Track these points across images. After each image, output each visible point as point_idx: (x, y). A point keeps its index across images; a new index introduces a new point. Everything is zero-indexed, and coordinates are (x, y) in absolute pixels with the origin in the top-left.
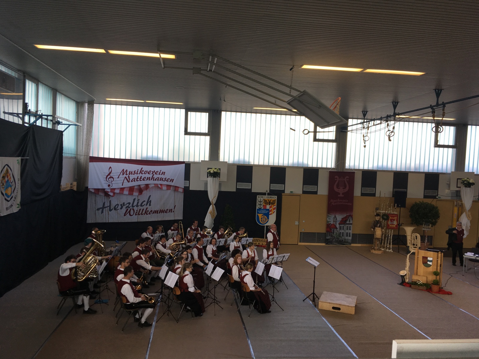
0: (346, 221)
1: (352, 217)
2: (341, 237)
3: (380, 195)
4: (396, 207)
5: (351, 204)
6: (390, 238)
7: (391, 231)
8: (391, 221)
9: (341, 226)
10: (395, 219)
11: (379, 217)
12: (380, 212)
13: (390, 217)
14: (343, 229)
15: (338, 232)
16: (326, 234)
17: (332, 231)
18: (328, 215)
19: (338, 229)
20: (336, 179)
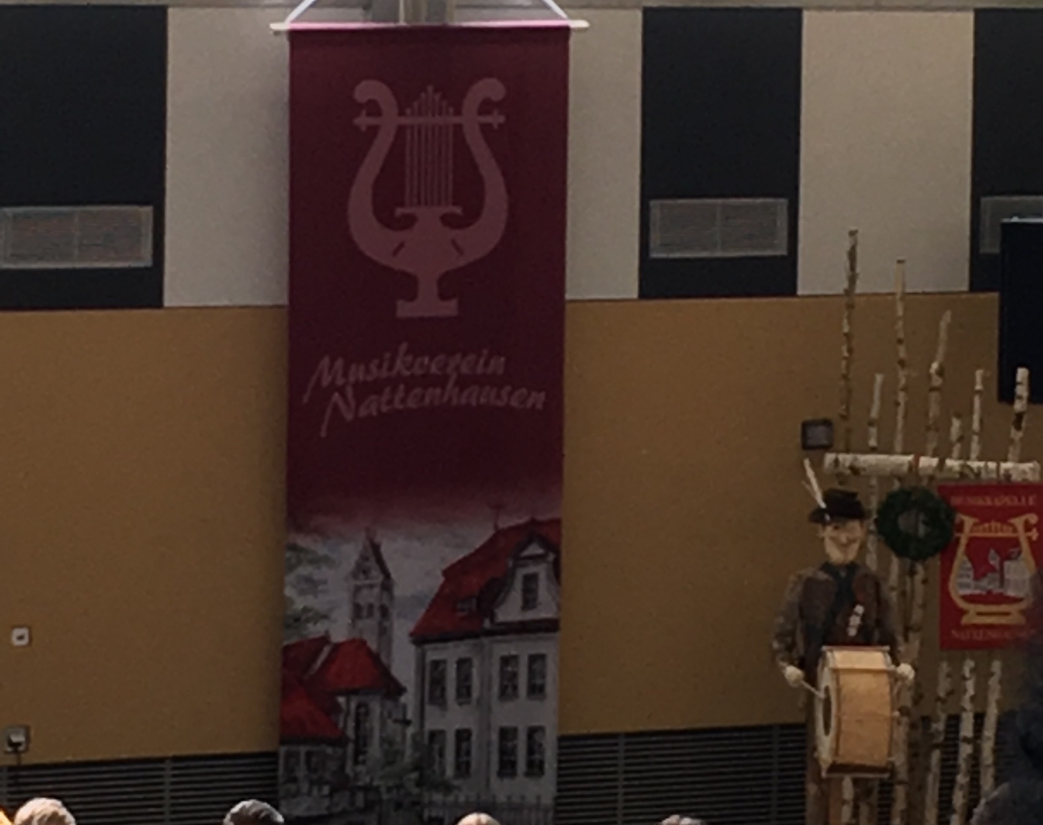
0: (493, 593)
3: (852, 279)
4: (1019, 406)
5: (537, 399)
6: (975, 757)
7: (982, 675)
8: (981, 568)
9: (436, 664)
10: (1015, 543)
12: (855, 470)
14: (459, 694)
15: (410, 731)
16: (276, 763)
17: (341, 725)
18: (294, 548)
19: (403, 699)
20: (363, 121)
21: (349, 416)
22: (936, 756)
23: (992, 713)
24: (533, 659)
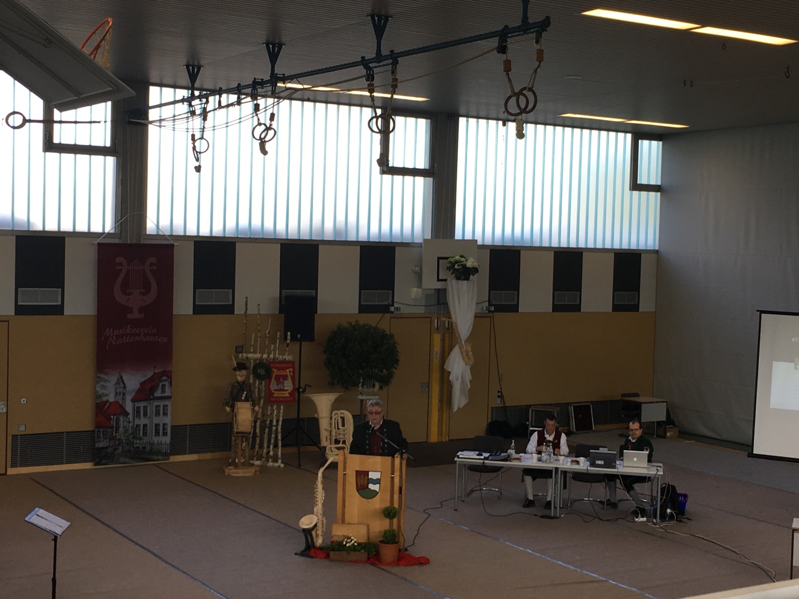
0: (153, 389)
1: (170, 377)
2: (141, 439)
3: (246, 309)
4: (288, 341)
5: (165, 340)
6: (277, 429)
7: (279, 409)
8: (278, 382)
9: (138, 408)
10: (287, 376)
11: (244, 372)
12: (247, 358)
13: (275, 371)
14: (144, 415)
15: (131, 424)
16: (95, 433)
17: (112, 423)
18: (99, 377)
19: (129, 416)
20: (118, 268)
21: (114, 343)
22: (267, 430)
23: (281, 419)
24: (164, 406)
